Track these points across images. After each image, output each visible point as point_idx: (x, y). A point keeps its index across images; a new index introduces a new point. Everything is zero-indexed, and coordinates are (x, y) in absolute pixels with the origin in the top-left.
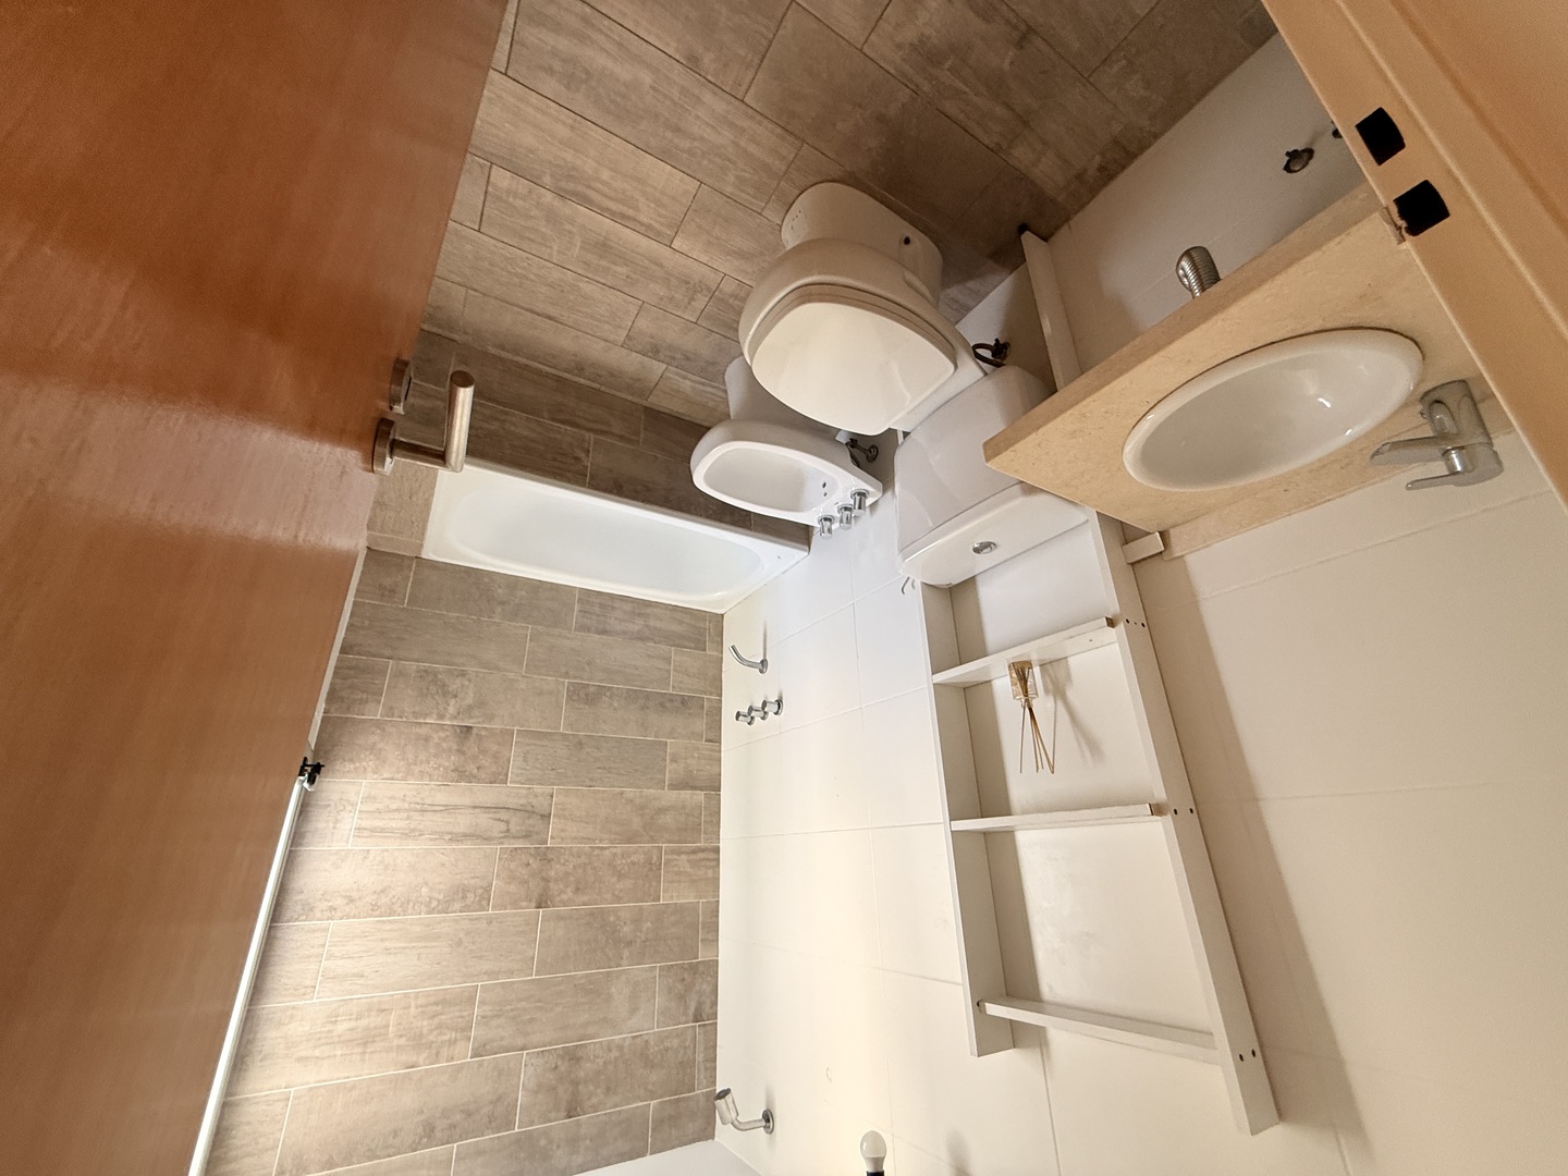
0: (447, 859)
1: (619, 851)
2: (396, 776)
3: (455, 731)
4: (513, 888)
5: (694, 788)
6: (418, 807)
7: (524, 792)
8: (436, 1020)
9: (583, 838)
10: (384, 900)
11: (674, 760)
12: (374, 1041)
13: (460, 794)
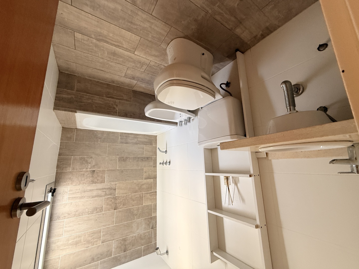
0: (91, 202)
1: (133, 195)
2: (77, 185)
3: (91, 172)
4: (108, 206)
5: (150, 178)
6: (83, 191)
7: (109, 184)
8: (92, 237)
9: (124, 193)
10: (77, 213)
11: (145, 173)
12: (78, 243)
13: (94, 186)
